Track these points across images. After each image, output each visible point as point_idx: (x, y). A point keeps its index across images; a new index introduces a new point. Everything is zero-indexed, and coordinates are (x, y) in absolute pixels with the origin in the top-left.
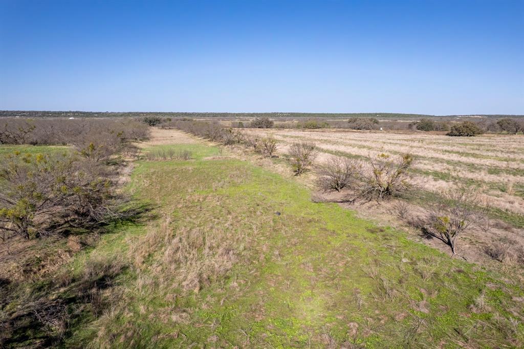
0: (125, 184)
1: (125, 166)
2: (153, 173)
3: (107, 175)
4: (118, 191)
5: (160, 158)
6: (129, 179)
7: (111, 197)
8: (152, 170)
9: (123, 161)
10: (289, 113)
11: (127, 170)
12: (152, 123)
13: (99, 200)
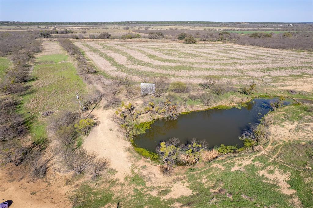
0: (31, 73)
1: (31, 67)
2: (40, 69)
3: (26, 70)
4: (30, 75)
5: (43, 63)
6: (32, 71)
7: (28, 76)
8: (40, 68)
9: (30, 65)
10: (135, 22)
11: (32, 69)
12: (45, 36)
13: (26, 77)
